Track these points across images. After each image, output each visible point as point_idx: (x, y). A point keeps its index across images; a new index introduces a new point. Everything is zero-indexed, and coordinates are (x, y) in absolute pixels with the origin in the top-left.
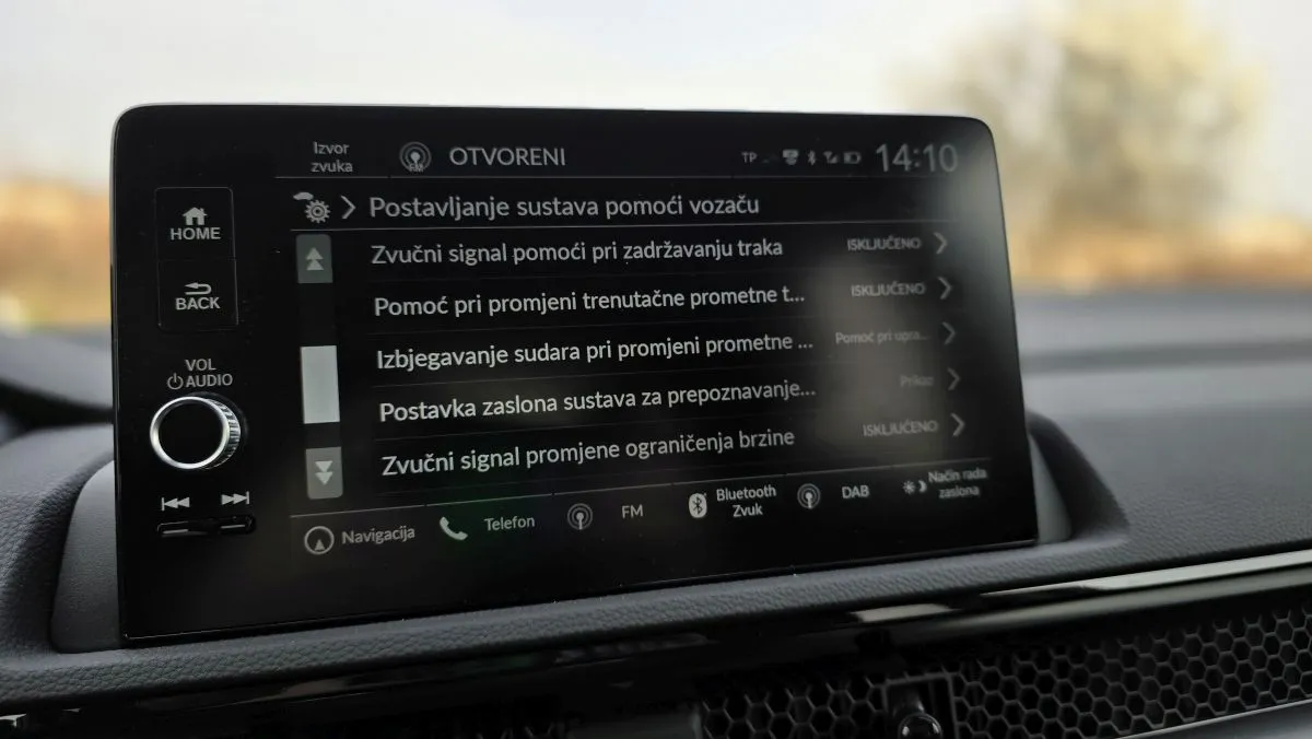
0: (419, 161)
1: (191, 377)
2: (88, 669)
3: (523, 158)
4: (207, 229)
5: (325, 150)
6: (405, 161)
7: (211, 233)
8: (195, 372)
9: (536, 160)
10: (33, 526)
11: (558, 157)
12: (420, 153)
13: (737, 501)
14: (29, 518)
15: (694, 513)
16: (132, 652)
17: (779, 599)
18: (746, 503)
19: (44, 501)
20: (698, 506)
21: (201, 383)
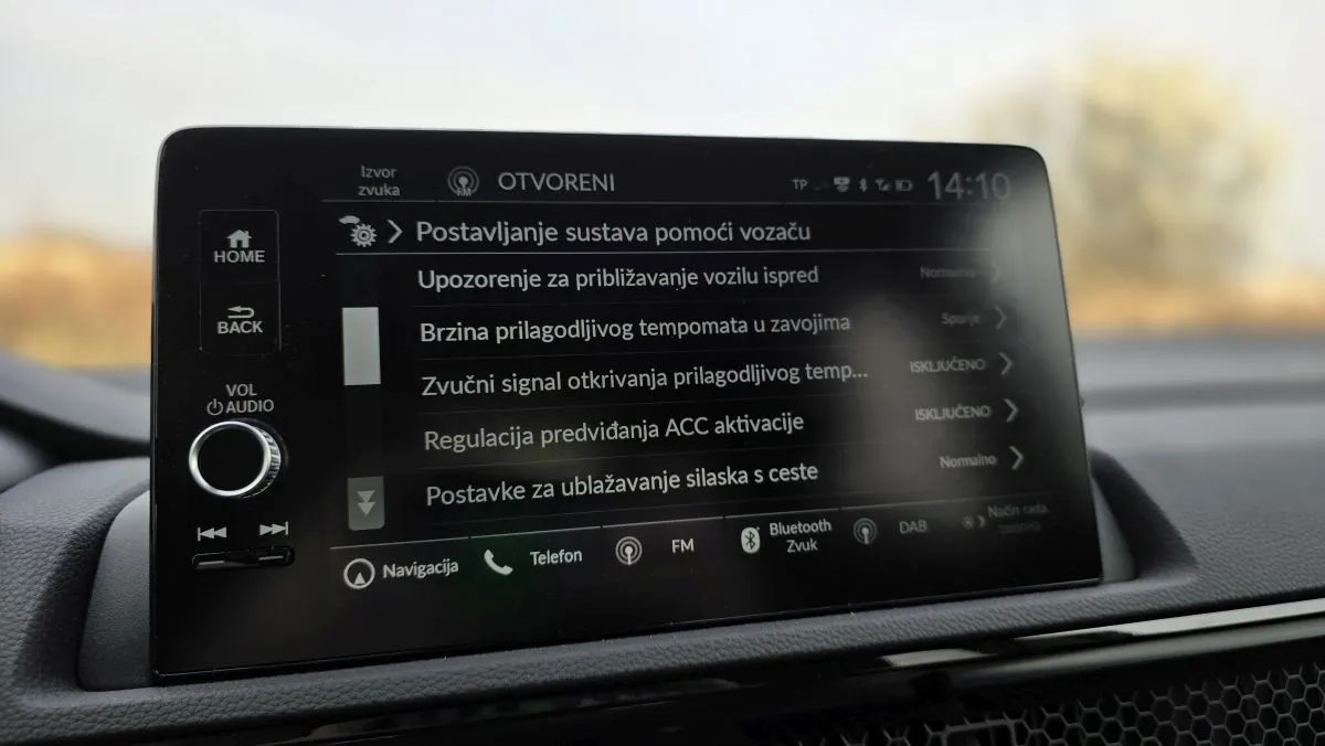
0: (467, 186)
1: (231, 403)
2: (116, 707)
3: (573, 183)
4: (251, 252)
5: (372, 173)
6: (454, 187)
7: (256, 256)
8: (236, 398)
9: (585, 185)
10: (63, 558)
11: (608, 183)
12: (468, 177)
13: (791, 536)
14: (59, 550)
15: (747, 548)
16: (162, 690)
17: (837, 637)
18: (800, 538)
19: (75, 532)
20: (750, 540)
21: (241, 409)
